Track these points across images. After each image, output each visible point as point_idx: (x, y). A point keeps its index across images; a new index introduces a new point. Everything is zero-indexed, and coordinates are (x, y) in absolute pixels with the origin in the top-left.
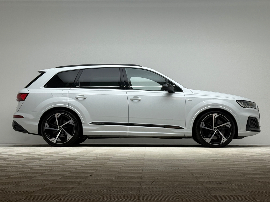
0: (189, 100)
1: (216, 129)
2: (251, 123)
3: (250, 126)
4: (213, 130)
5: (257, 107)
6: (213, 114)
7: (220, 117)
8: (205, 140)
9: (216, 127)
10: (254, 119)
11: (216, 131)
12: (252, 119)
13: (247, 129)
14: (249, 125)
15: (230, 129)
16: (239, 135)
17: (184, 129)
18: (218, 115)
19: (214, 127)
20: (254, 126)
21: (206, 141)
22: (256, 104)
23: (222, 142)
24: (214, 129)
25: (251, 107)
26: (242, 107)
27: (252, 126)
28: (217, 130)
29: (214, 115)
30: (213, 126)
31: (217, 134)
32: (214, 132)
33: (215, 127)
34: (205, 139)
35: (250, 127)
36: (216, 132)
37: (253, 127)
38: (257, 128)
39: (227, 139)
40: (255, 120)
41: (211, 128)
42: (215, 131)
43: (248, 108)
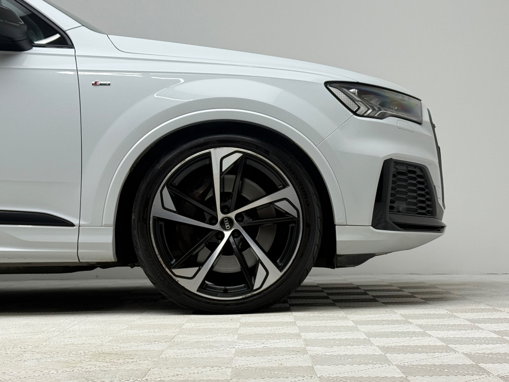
0: (95, 84)
1: (230, 221)
2: (399, 192)
3: (395, 205)
4: (217, 227)
5: (426, 118)
6: (212, 150)
7: (249, 162)
8: (177, 279)
9: (232, 215)
10: (414, 172)
11: (232, 234)
12: (403, 169)
13: (379, 222)
14: (389, 198)
15: (295, 221)
16: (340, 250)
17: (71, 225)
18: (237, 156)
19: (220, 216)
20: (415, 204)
21: (182, 282)
22: (426, 104)
23: (257, 285)
24: (222, 223)
25: (400, 114)
26: (355, 113)
27: (402, 206)
28: (237, 226)
29: (217, 154)
30: (216, 210)
31: (234, 246)
32: (223, 236)
33: (223, 212)
34: (177, 271)
35: (392, 208)
36: (231, 240)
37: (409, 211)
38: (428, 212)
39: (281, 271)
40: (419, 176)
41: (208, 217)
42: (227, 234)
43: (382, 117)
